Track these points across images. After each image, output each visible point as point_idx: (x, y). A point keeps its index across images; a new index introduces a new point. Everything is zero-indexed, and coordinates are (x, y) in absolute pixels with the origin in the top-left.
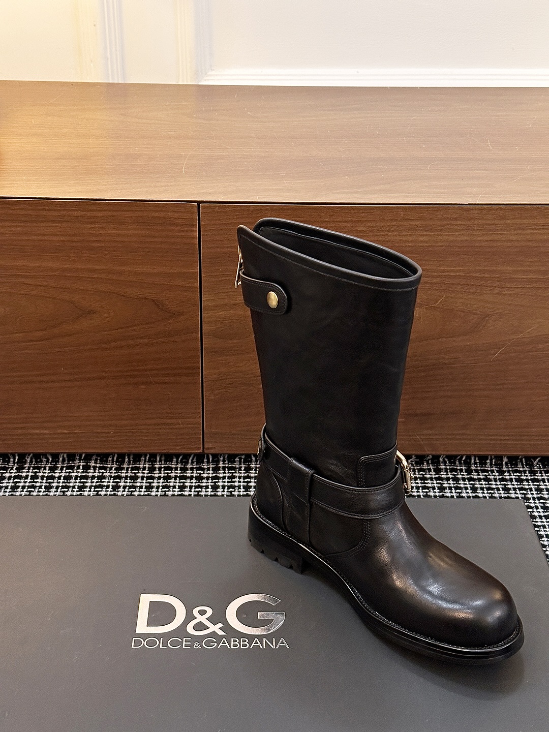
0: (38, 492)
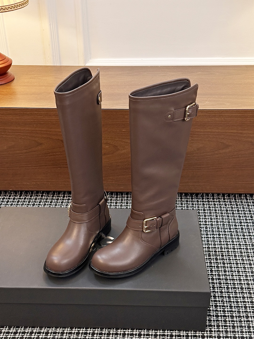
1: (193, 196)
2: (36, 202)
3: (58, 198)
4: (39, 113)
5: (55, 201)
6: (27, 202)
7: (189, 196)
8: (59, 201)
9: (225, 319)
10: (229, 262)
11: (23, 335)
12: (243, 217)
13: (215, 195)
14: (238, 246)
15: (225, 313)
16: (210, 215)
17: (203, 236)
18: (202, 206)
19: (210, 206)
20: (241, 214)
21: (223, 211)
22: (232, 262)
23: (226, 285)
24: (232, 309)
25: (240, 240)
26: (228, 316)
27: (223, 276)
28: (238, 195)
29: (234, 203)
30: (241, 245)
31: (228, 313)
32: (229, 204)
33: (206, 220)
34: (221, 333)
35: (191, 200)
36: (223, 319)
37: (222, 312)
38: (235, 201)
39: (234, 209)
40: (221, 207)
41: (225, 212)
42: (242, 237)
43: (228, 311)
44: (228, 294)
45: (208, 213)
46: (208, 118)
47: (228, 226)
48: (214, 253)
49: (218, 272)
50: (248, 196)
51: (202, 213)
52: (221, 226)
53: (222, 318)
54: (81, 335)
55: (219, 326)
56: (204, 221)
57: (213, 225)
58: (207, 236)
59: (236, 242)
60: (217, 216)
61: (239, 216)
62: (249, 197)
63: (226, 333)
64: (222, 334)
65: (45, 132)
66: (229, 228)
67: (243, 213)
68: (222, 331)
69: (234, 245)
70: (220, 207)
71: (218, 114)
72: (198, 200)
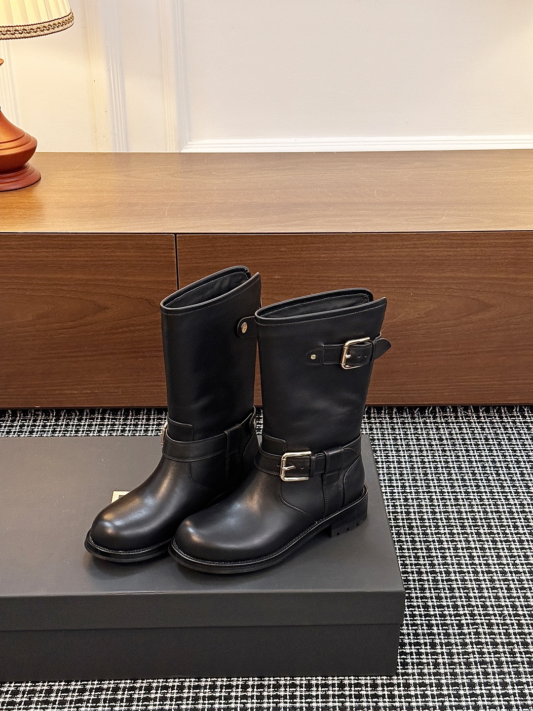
0: (70, 434)
1: (414, 414)
2: (91, 431)
3: (137, 422)
4: (104, 243)
5: (132, 429)
6: (72, 431)
7: (407, 413)
8: (139, 429)
9: (512, 650)
10: (505, 539)
11: (98, 695)
12: (520, 450)
13: (459, 410)
14: (519, 507)
15: (511, 638)
16: (453, 448)
17: (446, 491)
18: (435, 432)
19: (452, 431)
20: (516, 446)
21: (479, 440)
22: (511, 539)
23: (504, 584)
24: (523, 629)
25: (520, 496)
26: (517, 643)
27: (497, 566)
28: (506, 408)
29: (499, 424)
30: (524, 505)
31: (516, 638)
32: (489, 426)
33: (446, 459)
34: (508, 676)
35: (411, 420)
36: (508, 650)
37: (504, 635)
38: (501, 420)
39: (501, 435)
40: (473, 433)
41: (484, 443)
42: (525, 491)
43: (515, 634)
44: (511, 600)
45: (448, 445)
46: (449, 250)
47: (492, 469)
48: (472, 523)
49: (484, 559)
50: (526, 410)
51: (437, 445)
52: (480, 470)
53: (506, 647)
54: (219, 690)
55: (502, 663)
56: (442, 460)
57: (462, 468)
58: (453, 490)
59: (513, 499)
60: (467, 451)
61: (512, 448)
62: (528, 411)
63: (517, 676)
64: (510, 678)
65: (114, 284)
66: (496, 474)
67: (519, 443)
68: (510, 673)
69: (510, 506)
70: (471, 433)
71: (469, 242)
72: (424, 420)
